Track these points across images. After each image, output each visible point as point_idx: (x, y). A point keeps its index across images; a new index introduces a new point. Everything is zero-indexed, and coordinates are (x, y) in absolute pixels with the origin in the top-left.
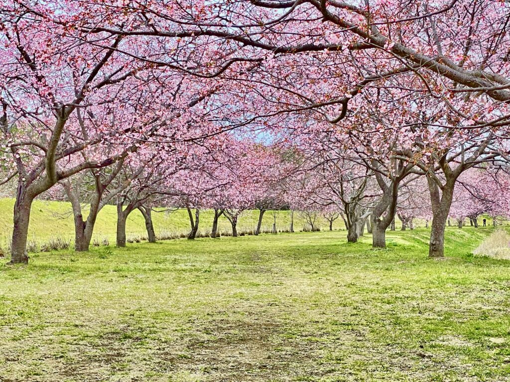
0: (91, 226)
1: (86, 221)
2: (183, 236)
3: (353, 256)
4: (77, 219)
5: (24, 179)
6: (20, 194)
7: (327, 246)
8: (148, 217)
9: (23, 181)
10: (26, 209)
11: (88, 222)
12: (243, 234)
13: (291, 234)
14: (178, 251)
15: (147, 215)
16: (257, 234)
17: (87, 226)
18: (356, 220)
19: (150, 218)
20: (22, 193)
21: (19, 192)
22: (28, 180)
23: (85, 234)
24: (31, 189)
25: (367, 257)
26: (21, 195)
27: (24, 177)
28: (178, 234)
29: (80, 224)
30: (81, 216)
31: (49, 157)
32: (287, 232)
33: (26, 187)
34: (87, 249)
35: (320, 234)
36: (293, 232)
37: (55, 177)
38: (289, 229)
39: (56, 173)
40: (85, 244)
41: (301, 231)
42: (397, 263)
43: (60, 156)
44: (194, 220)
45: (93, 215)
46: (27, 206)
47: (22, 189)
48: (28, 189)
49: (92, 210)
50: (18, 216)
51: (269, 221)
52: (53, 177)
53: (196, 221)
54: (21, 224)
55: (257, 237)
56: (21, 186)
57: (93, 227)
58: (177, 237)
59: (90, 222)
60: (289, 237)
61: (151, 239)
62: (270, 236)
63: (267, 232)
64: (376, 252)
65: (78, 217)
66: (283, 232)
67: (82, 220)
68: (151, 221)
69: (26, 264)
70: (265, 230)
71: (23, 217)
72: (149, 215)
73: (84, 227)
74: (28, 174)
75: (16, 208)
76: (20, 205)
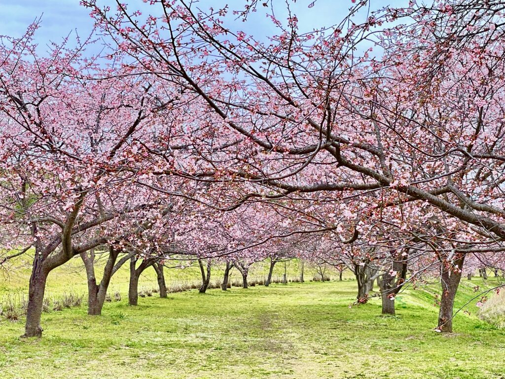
0: (104, 290)
1: (100, 285)
2: (194, 287)
3: (362, 324)
4: (91, 282)
5: (40, 253)
6: (36, 267)
7: (337, 307)
8: (160, 272)
9: (40, 255)
10: (42, 283)
11: (101, 286)
12: (253, 285)
13: (301, 285)
14: (189, 312)
15: (159, 270)
16: (267, 286)
17: (100, 289)
18: (366, 282)
19: (162, 273)
20: (38, 266)
21: (35, 266)
22: (44, 254)
23: (98, 298)
24: (47, 263)
25: (377, 327)
26: (37, 269)
27: (40, 251)
28: (190, 285)
29: (94, 288)
30: (94, 280)
31: (66, 234)
32: (297, 281)
33: (42, 261)
34: (99, 313)
35: (330, 284)
36: (304, 281)
37: (71, 252)
38: (299, 279)
39: (72, 249)
40: (98, 307)
41: (311, 281)
42: (406, 339)
43: (76, 231)
44: (206, 273)
45: (107, 279)
46: (42, 279)
47: (38, 263)
48: (43, 263)
49: (105, 275)
50: (34, 289)
51: (280, 269)
52: (70, 252)
53: (208, 275)
54: (36, 298)
55: (267, 288)
56: (37, 260)
57: (106, 290)
58: (188, 288)
59: (103, 286)
60: (299, 290)
61: (163, 294)
62: (280, 288)
63: (277, 282)
64: (385, 320)
65: (91, 281)
66: (293, 281)
67: (95, 283)
68: (163, 276)
69: (39, 337)
70: (276, 280)
71: (38, 291)
72: (161, 270)
73: (98, 291)
74: (44, 248)
75: (32, 281)
76: (36, 279)
